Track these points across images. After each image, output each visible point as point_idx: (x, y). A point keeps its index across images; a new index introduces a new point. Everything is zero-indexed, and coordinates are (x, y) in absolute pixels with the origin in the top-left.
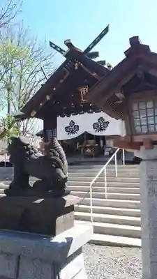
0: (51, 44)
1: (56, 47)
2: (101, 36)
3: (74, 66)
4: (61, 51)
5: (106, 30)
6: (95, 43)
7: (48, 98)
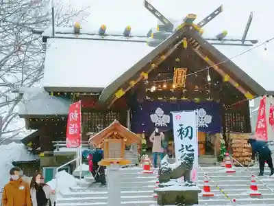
0: (147, 4)
1: (154, 11)
2: (213, 15)
3: (182, 44)
4: (161, 18)
5: (220, 10)
6: (206, 21)
7: (146, 76)
